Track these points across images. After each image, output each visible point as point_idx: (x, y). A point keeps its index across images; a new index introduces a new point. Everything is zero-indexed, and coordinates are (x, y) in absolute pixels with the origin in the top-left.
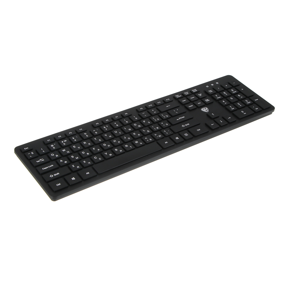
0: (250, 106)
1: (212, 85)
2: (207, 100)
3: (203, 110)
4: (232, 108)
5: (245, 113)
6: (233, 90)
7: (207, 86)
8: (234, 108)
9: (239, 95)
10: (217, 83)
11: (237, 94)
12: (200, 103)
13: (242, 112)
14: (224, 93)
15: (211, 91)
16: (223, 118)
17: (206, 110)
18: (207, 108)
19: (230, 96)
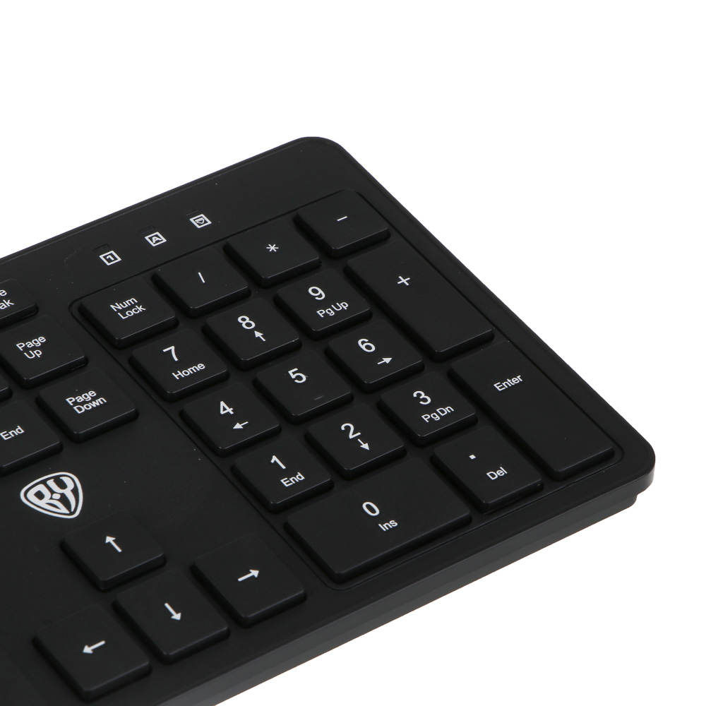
0: (442, 451)
1: (156, 239)
2: (87, 401)
3: (40, 495)
4: (290, 473)
5: (393, 523)
6: (320, 294)
7: (110, 258)
8: (300, 477)
9: (364, 344)
10: (200, 221)
11: (349, 325)
12: (19, 430)
13: (371, 508)
14: (245, 321)
15: (128, 308)
16: (196, 574)
17: (64, 499)
18: (70, 480)
19: (286, 354)
